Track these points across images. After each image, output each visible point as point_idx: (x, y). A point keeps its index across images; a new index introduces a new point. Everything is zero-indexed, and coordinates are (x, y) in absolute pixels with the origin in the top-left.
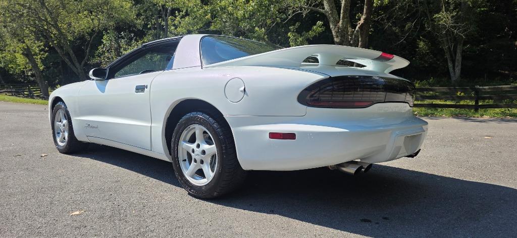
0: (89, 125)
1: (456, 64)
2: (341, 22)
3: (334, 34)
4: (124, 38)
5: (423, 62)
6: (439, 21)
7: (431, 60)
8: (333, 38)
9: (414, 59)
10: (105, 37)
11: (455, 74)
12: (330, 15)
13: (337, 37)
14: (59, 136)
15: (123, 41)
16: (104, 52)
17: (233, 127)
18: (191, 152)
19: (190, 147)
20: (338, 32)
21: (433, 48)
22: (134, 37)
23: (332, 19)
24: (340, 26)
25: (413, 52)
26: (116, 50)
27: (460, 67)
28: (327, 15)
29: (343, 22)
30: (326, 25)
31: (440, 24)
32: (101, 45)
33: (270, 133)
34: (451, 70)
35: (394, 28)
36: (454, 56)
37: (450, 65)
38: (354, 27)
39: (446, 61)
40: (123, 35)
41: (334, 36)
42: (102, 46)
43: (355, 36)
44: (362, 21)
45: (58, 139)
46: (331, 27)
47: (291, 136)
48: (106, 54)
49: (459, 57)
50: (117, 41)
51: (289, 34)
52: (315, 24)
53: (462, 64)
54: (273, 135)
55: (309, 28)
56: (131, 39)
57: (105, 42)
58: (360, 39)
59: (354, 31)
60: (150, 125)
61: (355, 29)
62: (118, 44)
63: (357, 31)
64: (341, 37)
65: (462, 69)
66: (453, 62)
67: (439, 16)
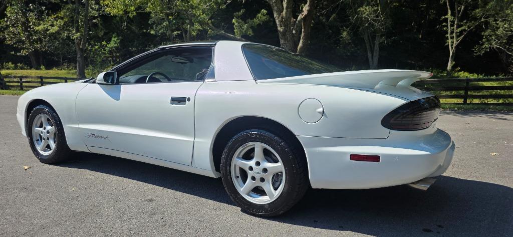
0: (93, 134)
1: (375, 54)
2: (284, 12)
3: (278, 23)
4: (33, 12)
5: (346, 51)
6: (362, 14)
7: (352, 50)
8: (277, 27)
9: (338, 47)
10: (9, 9)
11: (373, 63)
12: (274, 4)
13: (281, 26)
14: (39, 144)
15: (31, 14)
16: (8, 27)
17: (306, 147)
18: (247, 169)
19: (246, 164)
20: (282, 21)
21: (354, 38)
22: (45, 10)
23: (275, 8)
24: (284, 15)
25: (337, 42)
26: (23, 24)
27: (377, 57)
28: (271, 3)
29: (287, 11)
30: (270, 14)
31: (362, 17)
32: (4, 18)
33: (351, 155)
34: (370, 59)
35: (321, 17)
36: (372, 46)
37: (370, 55)
38: (296, 17)
39: (366, 51)
40: (32, 7)
41: (278, 26)
42: (6, 19)
43: (297, 26)
44: (305, 13)
45: (39, 148)
46: (275, 16)
47: (376, 158)
48: (11, 29)
49: (377, 48)
50: (24, 14)
51: (234, 20)
52: (259, 12)
53: (379, 55)
54: (354, 157)
55: (254, 16)
56: (41, 13)
57: (9, 15)
58: (303, 30)
59: (295, 22)
60: (193, 140)
61: (297, 19)
62: (26, 17)
63: (298, 21)
64: (284, 26)
65: (379, 58)
66: (372, 52)
67: (362, 9)
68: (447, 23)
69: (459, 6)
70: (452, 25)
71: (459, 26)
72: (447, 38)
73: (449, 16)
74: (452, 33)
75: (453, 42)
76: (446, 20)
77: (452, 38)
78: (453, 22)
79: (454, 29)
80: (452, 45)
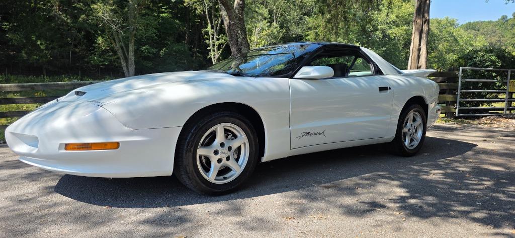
1: (129, 63)
6: (97, 13)
11: (129, 74)
27: (133, 66)
34: (125, 69)
37: (123, 64)
49: (131, 56)
67: (95, 6)
68: (208, 35)
69: (217, 20)
70: (213, 39)
71: (218, 39)
72: (210, 51)
73: (209, 29)
74: (214, 45)
75: (215, 55)
76: (207, 33)
77: (214, 51)
78: (213, 35)
79: (214, 42)
80: (214, 58)
